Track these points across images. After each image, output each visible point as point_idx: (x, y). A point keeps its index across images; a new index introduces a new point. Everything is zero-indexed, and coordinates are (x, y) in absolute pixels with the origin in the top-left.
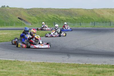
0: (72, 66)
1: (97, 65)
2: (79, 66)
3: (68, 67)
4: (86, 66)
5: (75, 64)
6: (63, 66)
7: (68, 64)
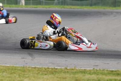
0: (44, 71)
1: (85, 70)
2: (56, 72)
3: (39, 73)
4: (68, 72)
5: (48, 68)
6: (29, 71)
7: (37, 69)
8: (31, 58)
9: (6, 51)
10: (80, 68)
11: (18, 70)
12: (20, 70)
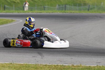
0: (54, 68)
2: (64, 68)
5: (57, 65)
7: (48, 66)
10: (85, 65)
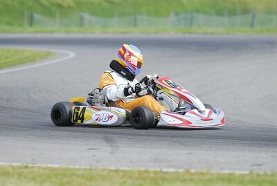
1: (230, 174)
2: (163, 179)
3: (125, 182)
4: (191, 180)
5: (147, 172)
6: (103, 178)
7: (121, 174)
8: (109, 149)
9: (53, 133)
11: (78, 176)
12: (82, 176)
